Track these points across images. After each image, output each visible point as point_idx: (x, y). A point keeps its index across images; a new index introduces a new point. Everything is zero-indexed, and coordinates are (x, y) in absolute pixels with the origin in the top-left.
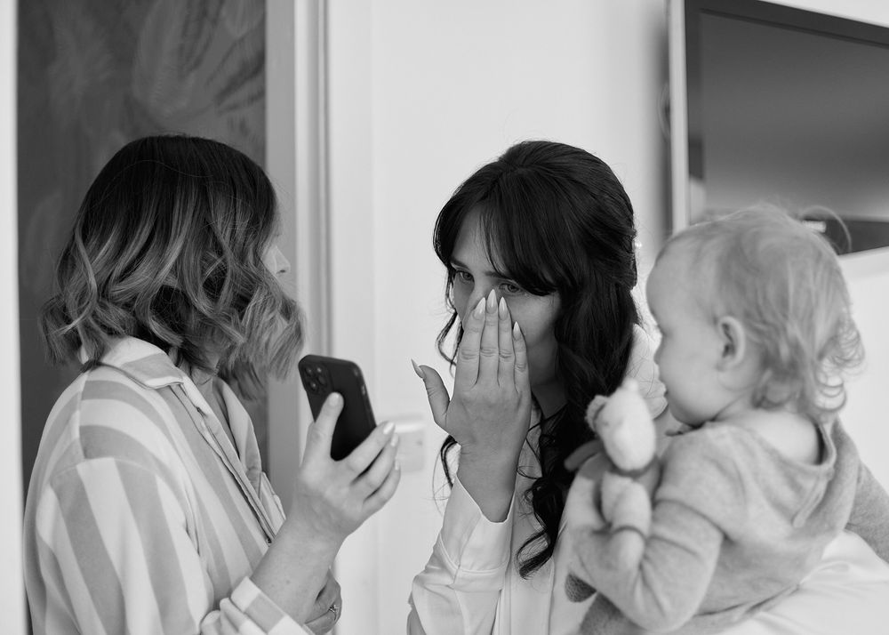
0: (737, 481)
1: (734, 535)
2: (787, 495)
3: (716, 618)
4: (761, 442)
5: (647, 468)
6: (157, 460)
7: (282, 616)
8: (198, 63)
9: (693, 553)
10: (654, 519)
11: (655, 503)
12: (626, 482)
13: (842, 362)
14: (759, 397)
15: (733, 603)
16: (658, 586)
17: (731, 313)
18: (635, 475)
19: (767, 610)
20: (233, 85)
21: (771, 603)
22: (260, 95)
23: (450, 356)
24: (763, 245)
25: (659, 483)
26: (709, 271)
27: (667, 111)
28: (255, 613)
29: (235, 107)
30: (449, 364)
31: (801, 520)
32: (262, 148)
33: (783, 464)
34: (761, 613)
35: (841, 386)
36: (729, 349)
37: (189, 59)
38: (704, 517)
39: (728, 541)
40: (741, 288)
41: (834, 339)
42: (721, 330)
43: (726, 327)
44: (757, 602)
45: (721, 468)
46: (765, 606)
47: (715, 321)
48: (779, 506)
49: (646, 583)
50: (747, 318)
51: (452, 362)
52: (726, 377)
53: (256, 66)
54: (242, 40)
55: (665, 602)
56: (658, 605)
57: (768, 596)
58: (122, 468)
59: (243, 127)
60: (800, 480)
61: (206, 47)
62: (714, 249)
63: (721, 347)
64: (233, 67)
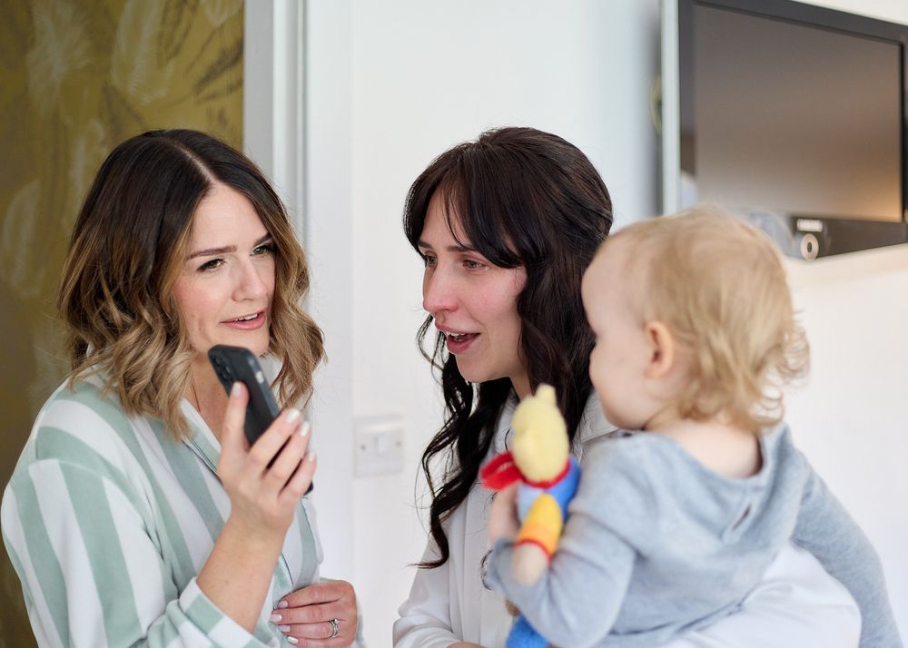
0: (648, 494)
1: (645, 551)
2: (710, 509)
3: (641, 637)
4: (682, 453)
5: (559, 478)
6: (106, 463)
7: (219, 617)
8: (177, 51)
9: (600, 569)
10: (563, 533)
11: (567, 516)
12: (538, 493)
13: (790, 373)
14: (688, 406)
15: (658, 623)
16: (563, 601)
17: (659, 319)
18: (544, 485)
19: (700, 630)
20: (212, 74)
21: (704, 623)
22: (238, 85)
23: (431, 357)
24: (698, 247)
25: (573, 494)
26: (642, 273)
27: (659, 104)
28: (194, 614)
29: (213, 96)
30: (430, 364)
31: (732, 537)
32: (240, 139)
33: (705, 477)
34: (692, 634)
35: (779, 400)
36: (657, 356)
37: (168, 47)
38: (611, 531)
39: (640, 558)
40: (672, 292)
41: (778, 347)
42: (649, 336)
43: (654, 333)
44: (687, 622)
45: (632, 480)
46: (697, 626)
47: (643, 325)
48: (702, 520)
49: (552, 600)
50: (675, 324)
51: (433, 363)
52: (655, 386)
53: (235, 56)
54: (222, 27)
55: (571, 619)
56: (564, 622)
57: (698, 616)
58: (66, 471)
59: (222, 118)
60: (725, 494)
61: (186, 35)
62: (649, 251)
63: (650, 353)
64: (212, 56)
